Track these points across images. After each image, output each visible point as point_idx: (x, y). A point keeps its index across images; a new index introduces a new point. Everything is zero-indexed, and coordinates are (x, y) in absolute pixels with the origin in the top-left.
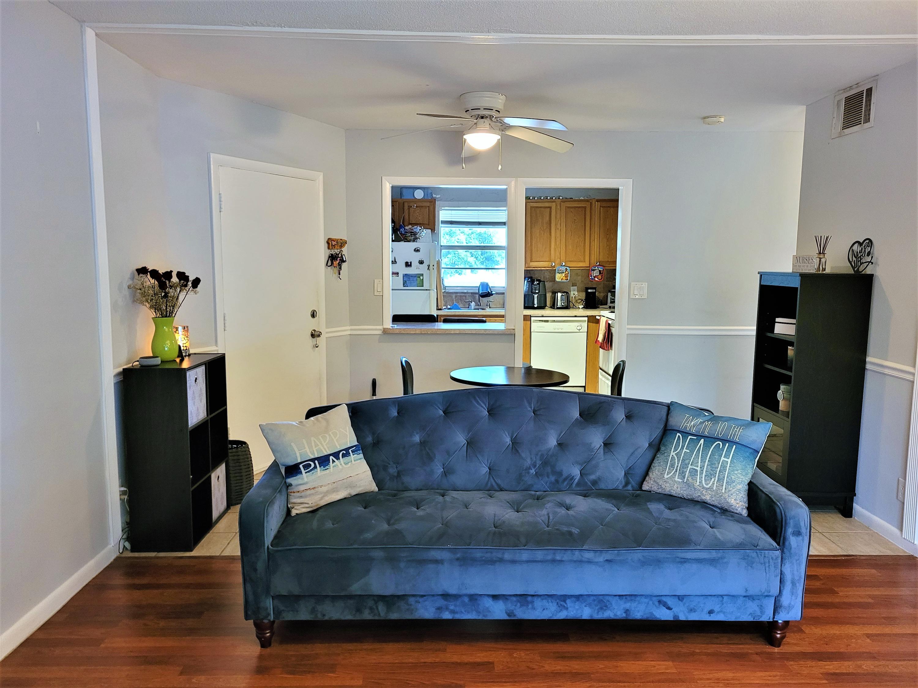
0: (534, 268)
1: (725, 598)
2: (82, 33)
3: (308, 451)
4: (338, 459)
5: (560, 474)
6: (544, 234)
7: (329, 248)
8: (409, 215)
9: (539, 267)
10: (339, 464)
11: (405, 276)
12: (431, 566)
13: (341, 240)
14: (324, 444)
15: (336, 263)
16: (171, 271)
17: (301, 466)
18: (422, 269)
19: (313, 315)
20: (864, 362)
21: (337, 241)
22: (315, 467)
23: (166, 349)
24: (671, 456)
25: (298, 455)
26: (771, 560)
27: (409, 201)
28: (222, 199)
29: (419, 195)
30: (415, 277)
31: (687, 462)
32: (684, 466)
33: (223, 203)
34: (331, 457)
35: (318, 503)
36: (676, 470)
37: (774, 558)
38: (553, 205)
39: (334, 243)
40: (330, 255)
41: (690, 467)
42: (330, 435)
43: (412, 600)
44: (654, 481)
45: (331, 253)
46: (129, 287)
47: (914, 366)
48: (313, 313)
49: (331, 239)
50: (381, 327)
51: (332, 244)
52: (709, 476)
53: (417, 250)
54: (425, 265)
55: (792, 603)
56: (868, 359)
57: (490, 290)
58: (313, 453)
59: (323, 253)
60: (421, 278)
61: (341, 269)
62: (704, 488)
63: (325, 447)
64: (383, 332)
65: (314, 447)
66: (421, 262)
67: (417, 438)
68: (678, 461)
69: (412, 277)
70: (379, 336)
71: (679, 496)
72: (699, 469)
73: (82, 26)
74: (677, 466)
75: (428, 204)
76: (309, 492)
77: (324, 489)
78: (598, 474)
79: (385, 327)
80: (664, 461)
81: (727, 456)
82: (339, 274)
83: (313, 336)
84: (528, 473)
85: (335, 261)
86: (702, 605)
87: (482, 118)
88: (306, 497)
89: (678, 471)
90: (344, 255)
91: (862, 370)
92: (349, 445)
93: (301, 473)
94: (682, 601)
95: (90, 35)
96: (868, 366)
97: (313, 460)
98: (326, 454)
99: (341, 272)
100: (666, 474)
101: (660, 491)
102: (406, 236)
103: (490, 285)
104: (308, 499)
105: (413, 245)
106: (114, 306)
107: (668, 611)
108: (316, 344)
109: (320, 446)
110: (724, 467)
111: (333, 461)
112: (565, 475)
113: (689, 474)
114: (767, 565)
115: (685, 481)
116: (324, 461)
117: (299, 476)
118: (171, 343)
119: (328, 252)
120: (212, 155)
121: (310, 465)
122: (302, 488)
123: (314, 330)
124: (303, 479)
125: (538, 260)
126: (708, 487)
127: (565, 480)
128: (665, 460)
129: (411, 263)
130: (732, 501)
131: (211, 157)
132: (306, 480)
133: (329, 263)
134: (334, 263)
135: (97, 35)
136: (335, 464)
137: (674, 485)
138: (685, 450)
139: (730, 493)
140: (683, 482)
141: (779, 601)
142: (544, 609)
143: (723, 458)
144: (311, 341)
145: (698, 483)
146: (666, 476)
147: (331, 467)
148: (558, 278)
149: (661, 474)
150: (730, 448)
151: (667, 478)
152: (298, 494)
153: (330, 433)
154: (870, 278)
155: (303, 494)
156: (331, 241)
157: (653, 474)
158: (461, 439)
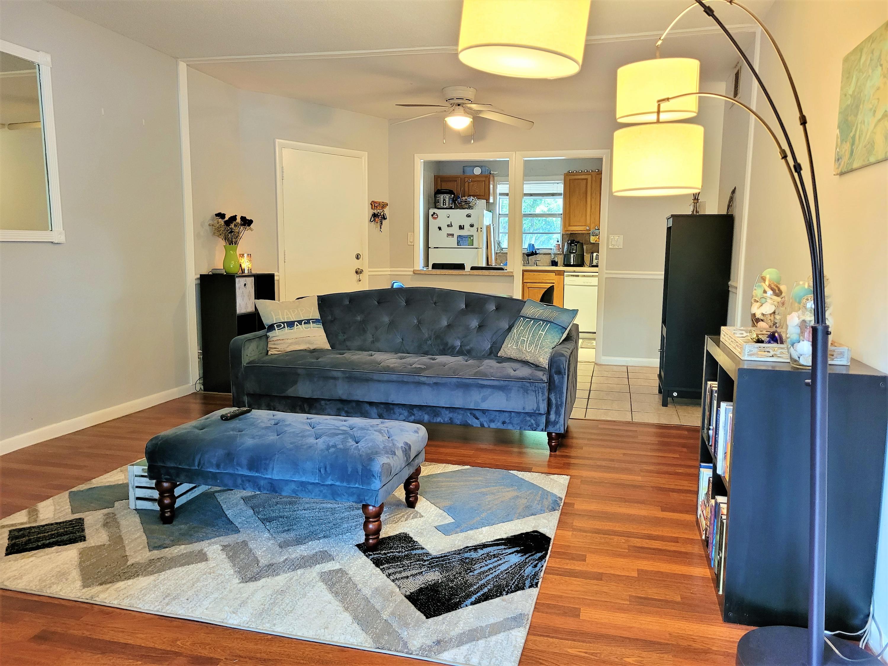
0: (572, 231)
1: (513, 414)
2: (177, 65)
3: (281, 317)
4: (301, 324)
5: (446, 344)
6: (581, 203)
7: (373, 208)
8: (469, 189)
9: (577, 231)
10: (301, 328)
11: (459, 236)
12: (332, 381)
13: (383, 202)
14: (293, 315)
15: (378, 220)
16: (236, 216)
17: (275, 325)
18: (472, 231)
19: (358, 257)
21: (379, 203)
22: (284, 327)
23: (231, 266)
24: (514, 332)
25: (274, 319)
26: (539, 389)
27: (469, 177)
28: (284, 171)
29: (477, 171)
30: (467, 237)
31: (520, 335)
32: (519, 338)
33: (284, 173)
34: (296, 323)
35: (286, 349)
36: (515, 341)
37: (542, 387)
38: (589, 177)
39: (377, 205)
40: (373, 214)
41: (521, 338)
42: (298, 310)
43: (323, 402)
44: (504, 350)
45: (374, 212)
46: (209, 225)
48: (358, 256)
49: (374, 201)
50: (412, 269)
51: (375, 205)
52: (531, 344)
53: (469, 216)
54: (475, 228)
55: (557, 420)
58: (284, 319)
59: (367, 212)
60: (472, 238)
62: (527, 352)
63: (293, 317)
64: (413, 273)
65: (285, 315)
66: (472, 226)
67: (359, 318)
68: (517, 335)
69: (464, 237)
70: (411, 276)
71: (515, 358)
72: (526, 339)
73: (177, 61)
74: (516, 339)
75: (484, 179)
76: (279, 342)
77: (290, 341)
78: (471, 346)
79: (415, 269)
80: (510, 337)
81: (543, 331)
82: (381, 228)
83: (357, 272)
84: (426, 343)
85: (377, 218)
86: (498, 418)
87: (459, 105)
88: (277, 344)
90: (385, 214)
92: (311, 318)
93: (275, 330)
94: (485, 414)
95: (182, 67)
97: (283, 323)
98: (293, 320)
99: (382, 226)
100: (510, 344)
101: (505, 356)
102: (462, 205)
104: (279, 346)
105: (467, 211)
106: (197, 236)
107: (476, 420)
108: (360, 279)
109: (290, 316)
110: (540, 337)
111: (297, 325)
112: (449, 345)
113: (521, 343)
114: (537, 392)
116: (291, 324)
117: (274, 331)
118: (235, 262)
119: (372, 212)
120: (277, 141)
121: (281, 325)
122: (275, 339)
123: (358, 269)
124: (276, 333)
125: (575, 225)
126: (529, 351)
127: (449, 349)
128: (511, 335)
129: (463, 226)
130: (541, 360)
131: (277, 143)
132: (277, 334)
133: (372, 219)
135: (187, 65)
136: (298, 327)
137: (513, 351)
138: (521, 328)
139: (541, 354)
140: (517, 349)
141: (549, 418)
142: (400, 414)
143: (540, 332)
144: (356, 277)
145: (524, 349)
147: (295, 328)
148: (593, 240)
149: (508, 345)
150: (547, 325)
151: (510, 347)
152: (273, 342)
153: (299, 309)
155: (276, 342)
156: (374, 203)
157: (504, 346)
158: (386, 319)
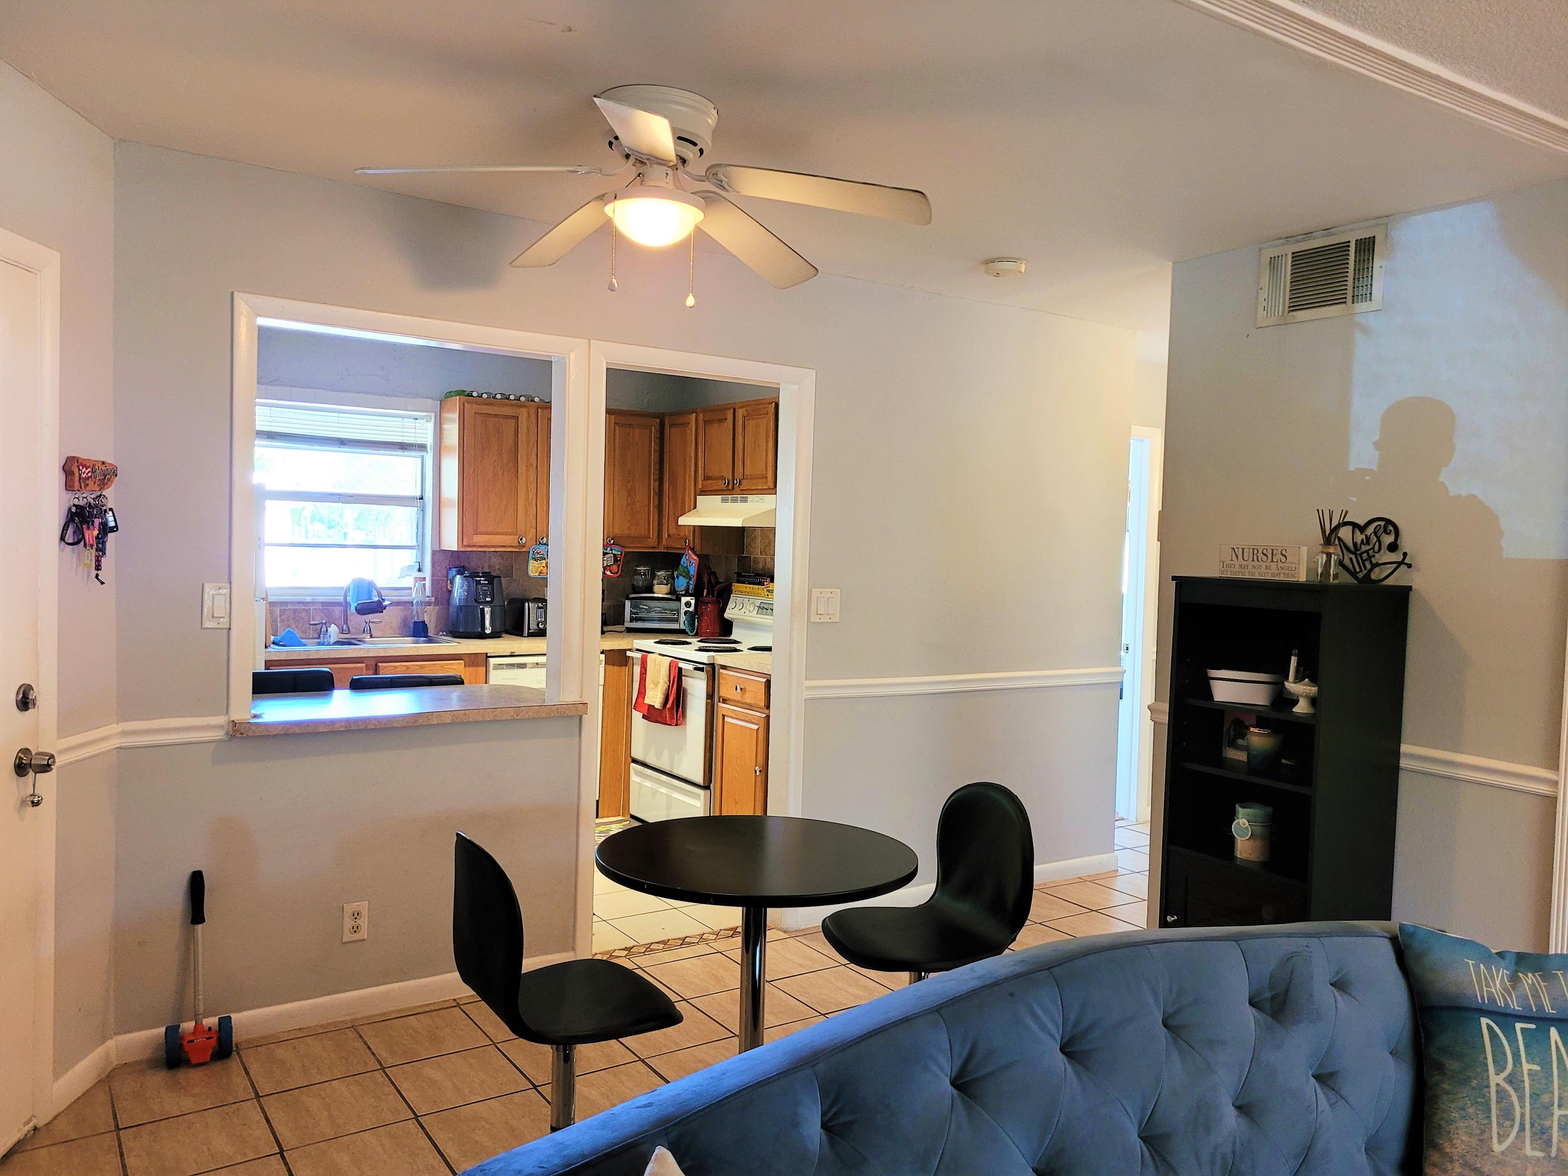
0: (481, 546)
6: (503, 474)
7: (69, 486)
9: (493, 546)
13: (103, 463)
15: (92, 534)
19: (25, 702)
20: (1397, 755)
21: (92, 466)
24: (1493, 1089)
31: (1545, 1098)
32: (1541, 1110)
36: (1522, 1126)
38: (523, 413)
39: (85, 472)
40: (74, 510)
41: (1557, 1113)
44: (1466, 1165)
45: (76, 502)
47: (1555, 767)
48: (25, 696)
49: (78, 459)
50: (221, 720)
51: (80, 475)
56: (1404, 748)
57: (380, 595)
59: (52, 502)
61: (104, 554)
64: (227, 733)
68: (1521, 1098)
70: (213, 746)
74: (1523, 1115)
79: (236, 716)
80: (1477, 1103)
82: (98, 567)
83: (22, 769)
85: (88, 528)
89: (1528, 1126)
90: (111, 509)
91: (1394, 770)
96: (1403, 763)
99: (104, 560)
100: (1495, 1140)
103: (379, 585)
108: (33, 795)
113: (1561, 1134)
115: (1553, 1154)
119: (68, 500)
123: (26, 751)
125: (490, 531)
128: (1479, 1100)
133: (69, 537)
134: (87, 534)
137: (1526, 1169)
138: (1525, 1067)
140: (1550, 1157)
144: (16, 789)
146: (1497, 1148)
148: (534, 570)
149: (1480, 1140)
151: (1503, 1153)
154: (1403, 595)
156: (78, 467)
157: (1453, 1146)
